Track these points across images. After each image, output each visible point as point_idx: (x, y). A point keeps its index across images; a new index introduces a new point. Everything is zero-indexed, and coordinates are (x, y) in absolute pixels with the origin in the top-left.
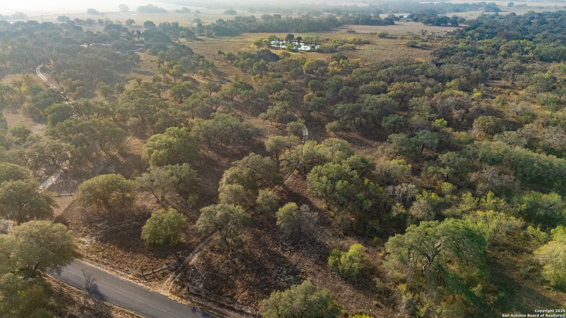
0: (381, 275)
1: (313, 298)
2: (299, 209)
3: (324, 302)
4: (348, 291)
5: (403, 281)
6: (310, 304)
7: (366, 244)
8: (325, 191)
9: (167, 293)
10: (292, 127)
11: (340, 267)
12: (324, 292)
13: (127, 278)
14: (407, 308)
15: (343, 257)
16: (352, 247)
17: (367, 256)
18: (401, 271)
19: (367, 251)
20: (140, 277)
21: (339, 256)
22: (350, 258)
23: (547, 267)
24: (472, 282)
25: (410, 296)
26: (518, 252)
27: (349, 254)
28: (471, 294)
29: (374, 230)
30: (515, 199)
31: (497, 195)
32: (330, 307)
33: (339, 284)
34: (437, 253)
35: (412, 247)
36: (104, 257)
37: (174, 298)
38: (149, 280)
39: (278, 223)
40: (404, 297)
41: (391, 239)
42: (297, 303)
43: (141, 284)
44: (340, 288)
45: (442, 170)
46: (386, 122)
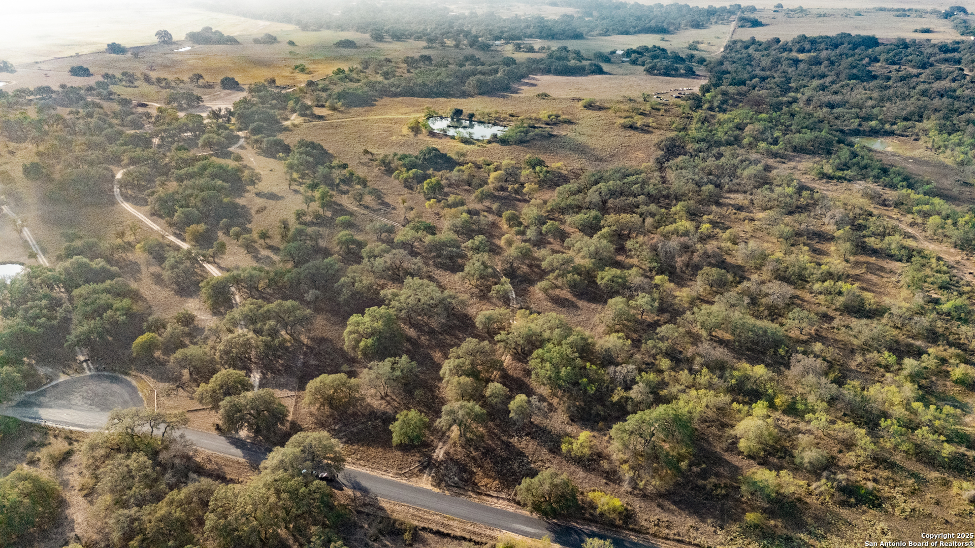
0: (608, 458)
1: (557, 481)
2: (529, 401)
3: (566, 484)
4: (581, 474)
5: (626, 462)
6: (556, 486)
7: (593, 429)
8: (550, 378)
9: (429, 487)
10: (498, 292)
11: (573, 454)
12: (565, 476)
13: (389, 477)
14: (629, 483)
15: (575, 445)
16: (581, 434)
17: (595, 442)
18: (624, 453)
19: (594, 436)
20: (400, 475)
21: (571, 443)
22: (581, 444)
23: (742, 440)
24: (681, 458)
25: (631, 473)
26: (723, 426)
27: (579, 442)
28: (678, 469)
29: (598, 415)
30: (727, 374)
31: (711, 369)
32: (570, 487)
33: (573, 468)
34: (653, 435)
35: (632, 432)
36: (358, 460)
37: (437, 490)
38: (410, 477)
39: (511, 415)
40: (627, 475)
41: (615, 427)
42: (546, 487)
43: (404, 481)
44: (574, 471)
45: (661, 344)
46: (602, 279)
